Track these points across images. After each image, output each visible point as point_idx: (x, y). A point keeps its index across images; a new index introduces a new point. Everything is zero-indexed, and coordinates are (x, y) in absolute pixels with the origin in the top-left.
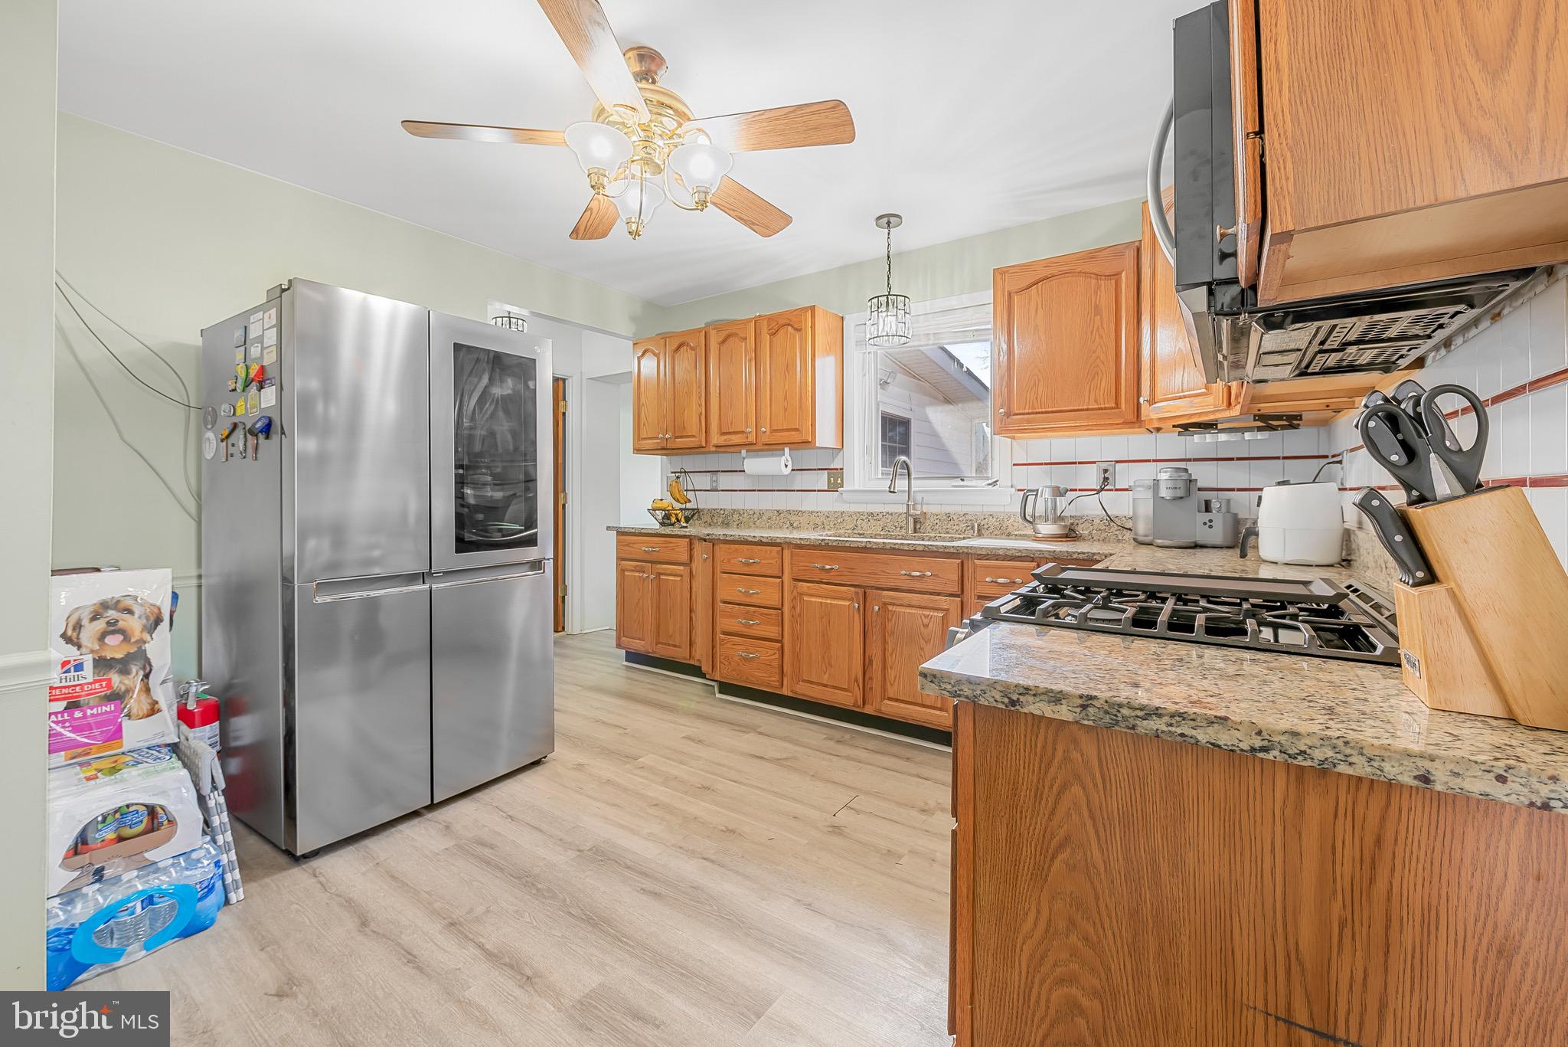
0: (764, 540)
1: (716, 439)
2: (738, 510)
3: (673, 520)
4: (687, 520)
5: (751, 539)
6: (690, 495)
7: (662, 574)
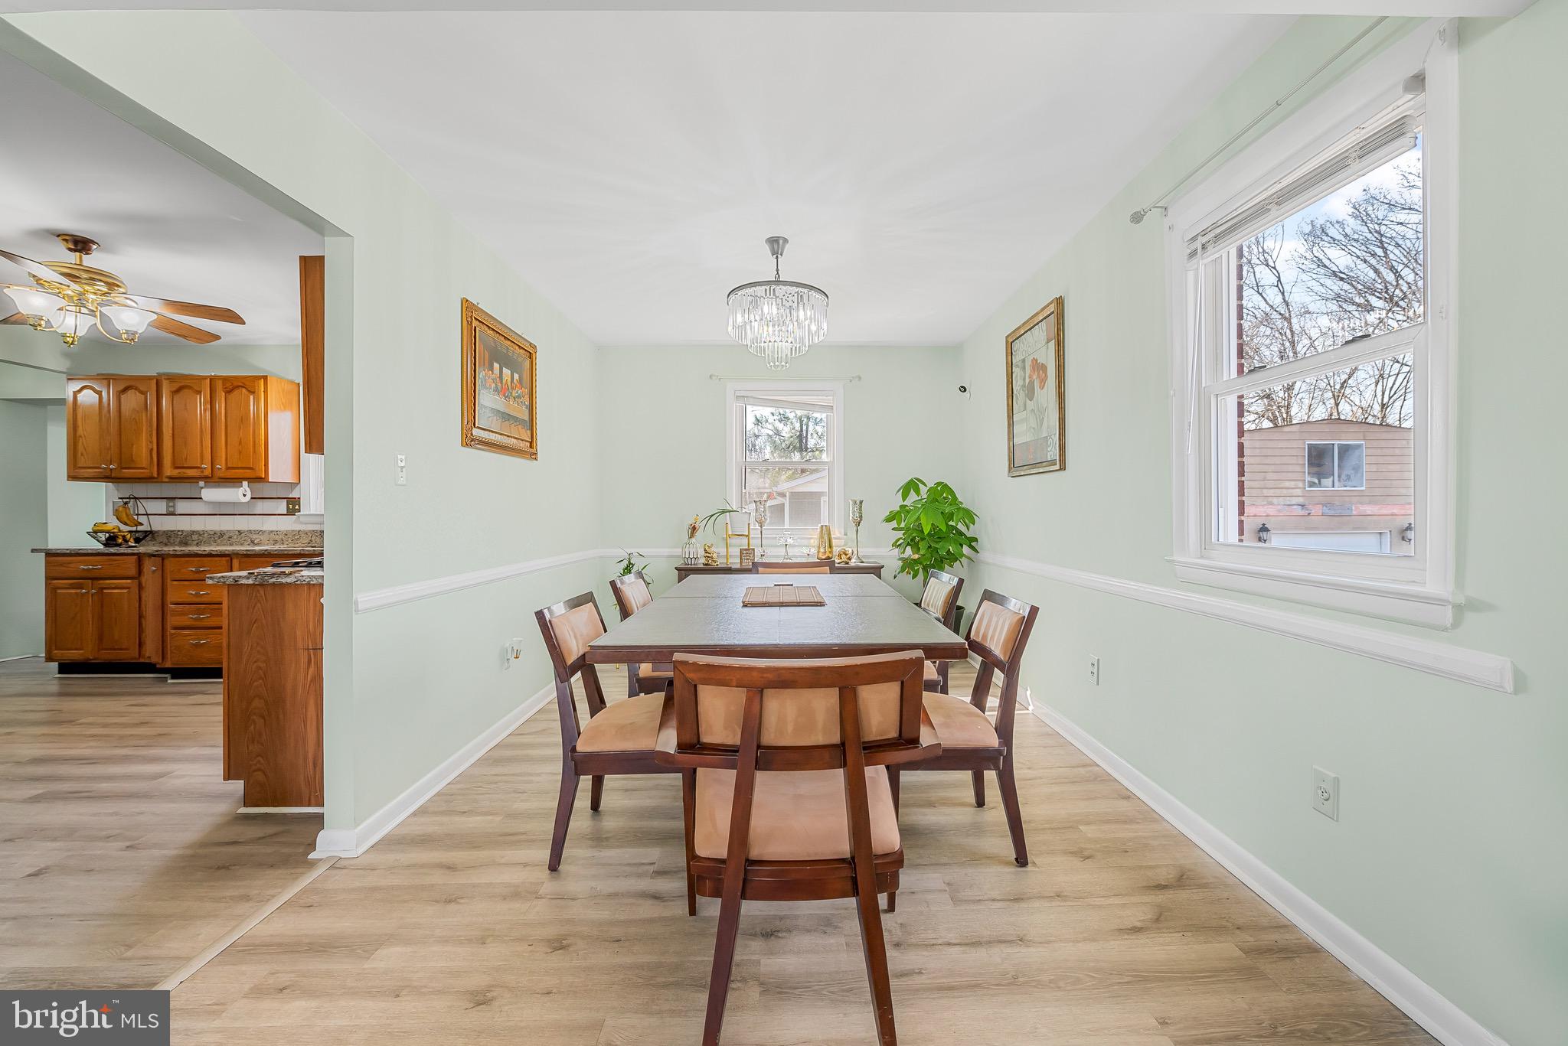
0: (213, 553)
1: (168, 471)
2: (198, 531)
3: (120, 541)
4: (137, 540)
5: (201, 553)
6: (143, 519)
7: (105, 588)
